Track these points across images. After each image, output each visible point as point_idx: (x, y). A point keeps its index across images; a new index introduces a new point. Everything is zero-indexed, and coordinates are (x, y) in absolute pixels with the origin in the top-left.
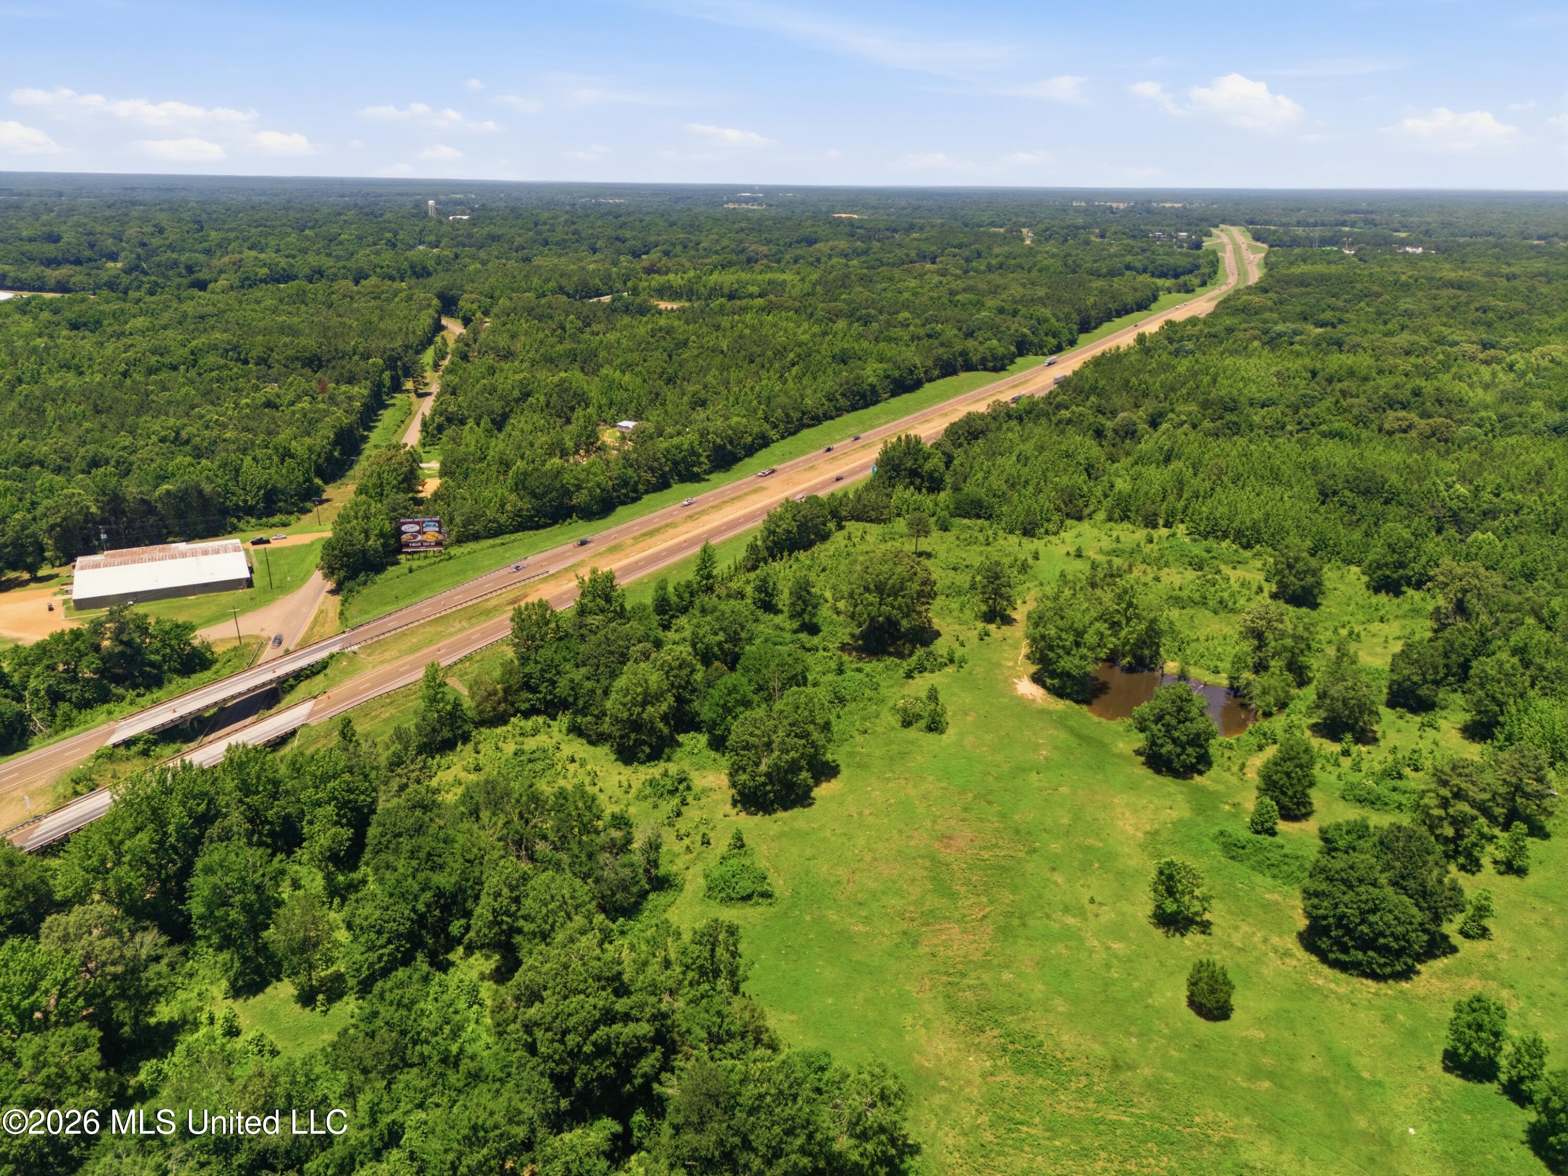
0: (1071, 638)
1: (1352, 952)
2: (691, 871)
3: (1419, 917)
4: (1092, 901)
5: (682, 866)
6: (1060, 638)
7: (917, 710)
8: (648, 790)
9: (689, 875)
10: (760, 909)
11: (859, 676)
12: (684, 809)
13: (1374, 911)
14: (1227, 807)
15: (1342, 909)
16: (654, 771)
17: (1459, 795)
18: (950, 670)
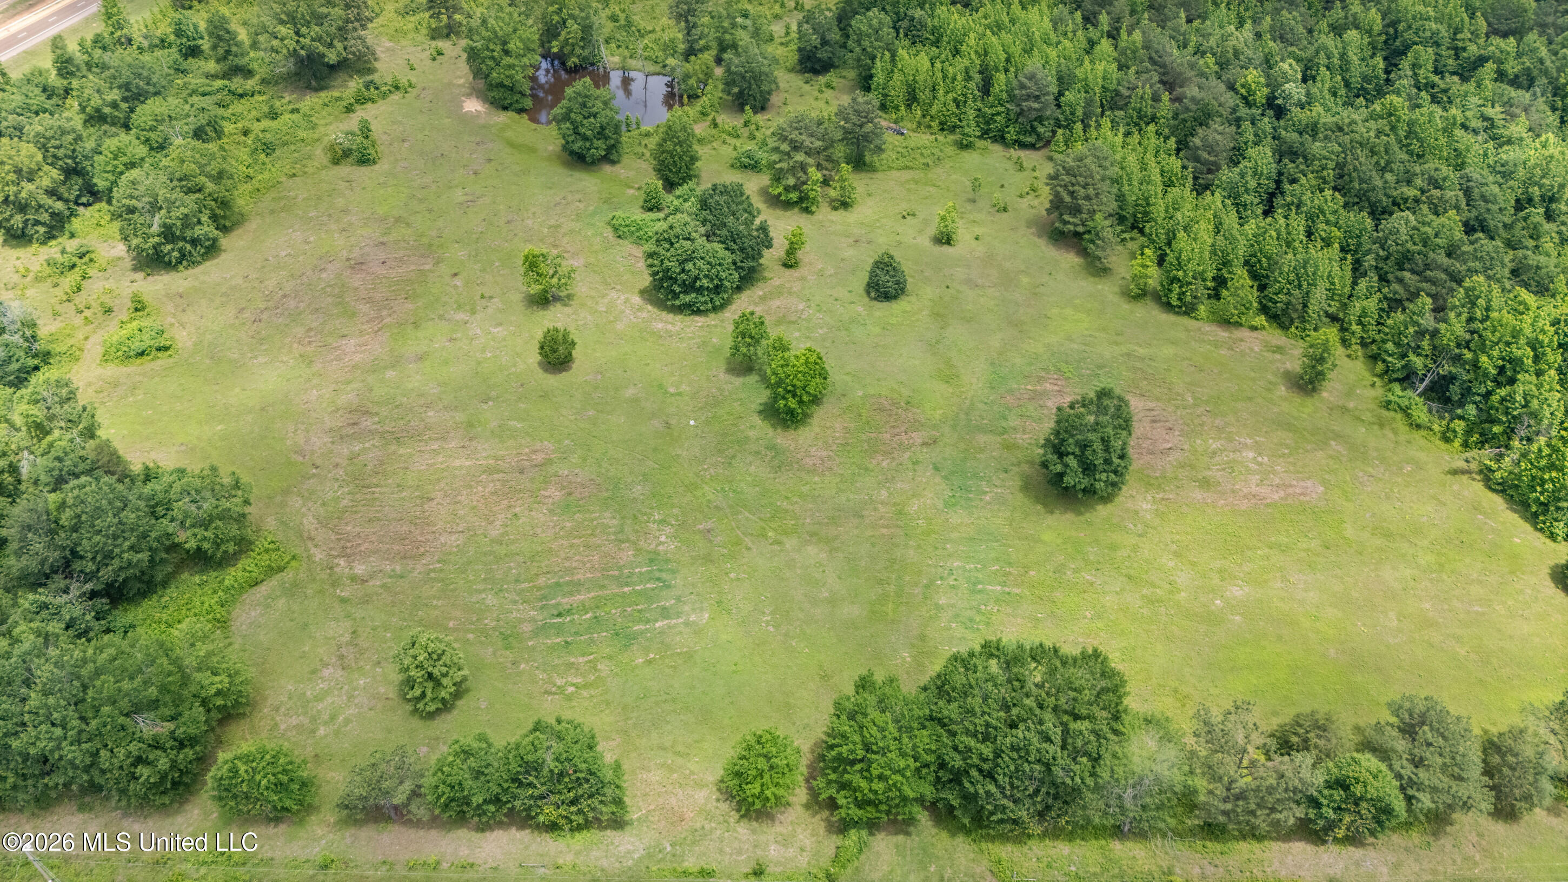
0: (498, 48)
1: (682, 296)
2: (91, 340)
3: (728, 258)
4: (483, 297)
5: (81, 337)
6: (488, 49)
7: (347, 144)
8: (48, 271)
9: (88, 345)
10: (159, 362)
11: (295, 116)
12: (85, 283)
13: (690, 259)
14: (631, 191)
15: (667, 263)
16: (52, 250)
17: (796, 147)
18: (396, 97)
